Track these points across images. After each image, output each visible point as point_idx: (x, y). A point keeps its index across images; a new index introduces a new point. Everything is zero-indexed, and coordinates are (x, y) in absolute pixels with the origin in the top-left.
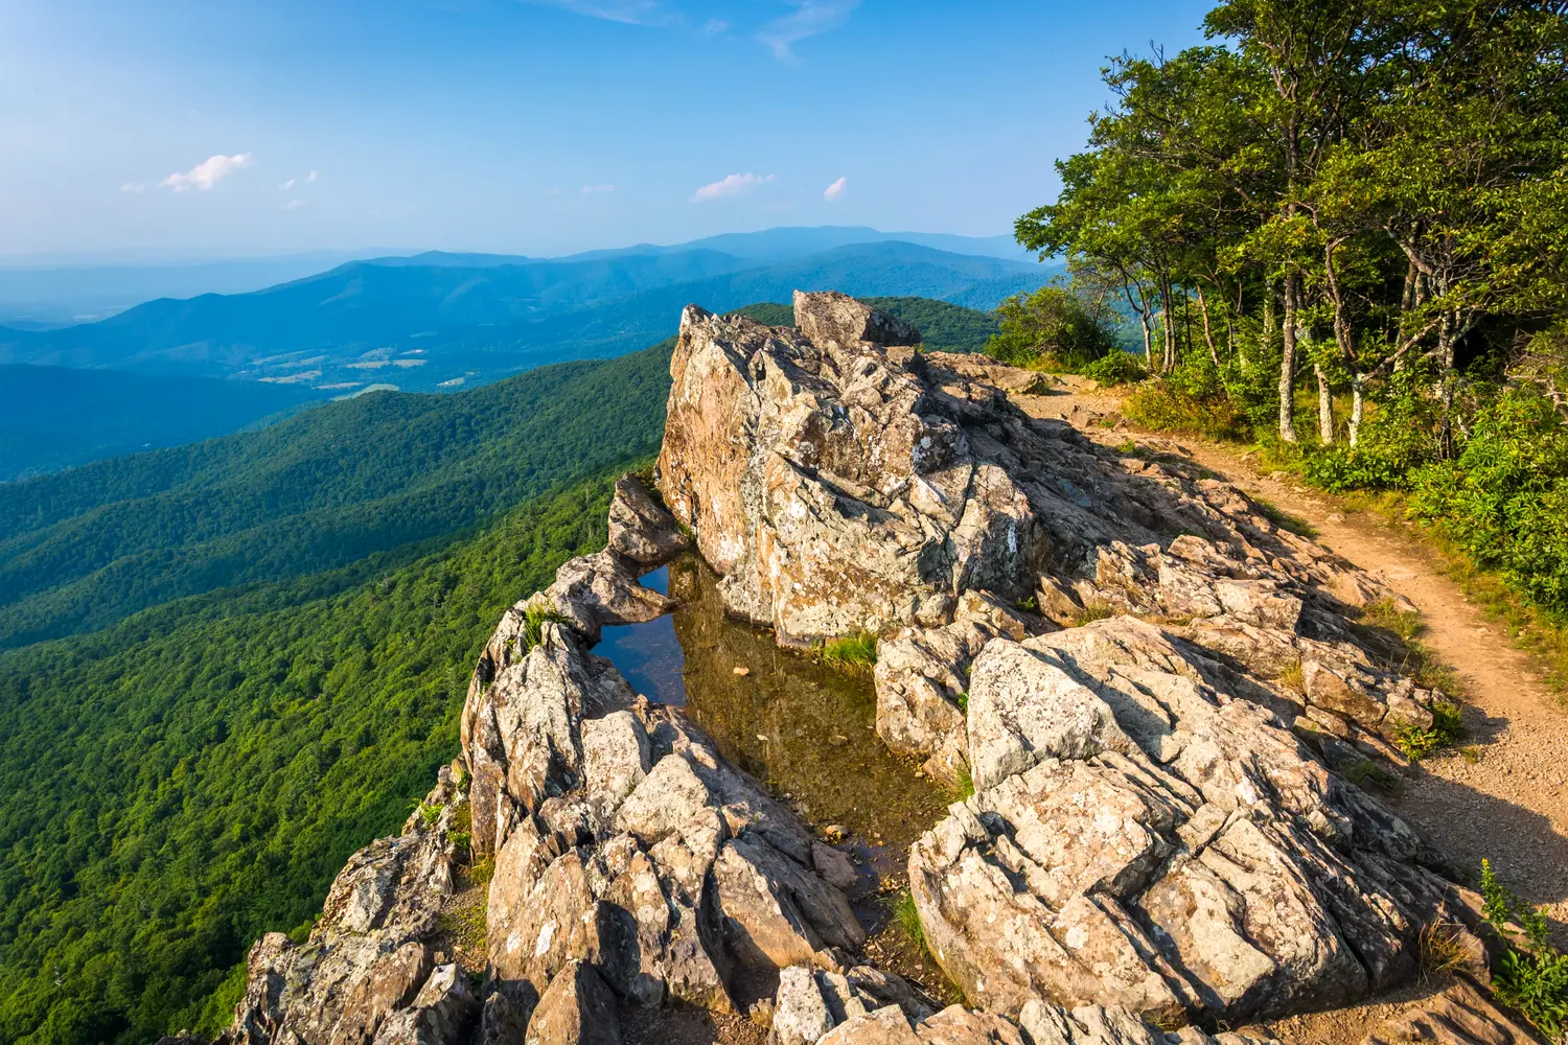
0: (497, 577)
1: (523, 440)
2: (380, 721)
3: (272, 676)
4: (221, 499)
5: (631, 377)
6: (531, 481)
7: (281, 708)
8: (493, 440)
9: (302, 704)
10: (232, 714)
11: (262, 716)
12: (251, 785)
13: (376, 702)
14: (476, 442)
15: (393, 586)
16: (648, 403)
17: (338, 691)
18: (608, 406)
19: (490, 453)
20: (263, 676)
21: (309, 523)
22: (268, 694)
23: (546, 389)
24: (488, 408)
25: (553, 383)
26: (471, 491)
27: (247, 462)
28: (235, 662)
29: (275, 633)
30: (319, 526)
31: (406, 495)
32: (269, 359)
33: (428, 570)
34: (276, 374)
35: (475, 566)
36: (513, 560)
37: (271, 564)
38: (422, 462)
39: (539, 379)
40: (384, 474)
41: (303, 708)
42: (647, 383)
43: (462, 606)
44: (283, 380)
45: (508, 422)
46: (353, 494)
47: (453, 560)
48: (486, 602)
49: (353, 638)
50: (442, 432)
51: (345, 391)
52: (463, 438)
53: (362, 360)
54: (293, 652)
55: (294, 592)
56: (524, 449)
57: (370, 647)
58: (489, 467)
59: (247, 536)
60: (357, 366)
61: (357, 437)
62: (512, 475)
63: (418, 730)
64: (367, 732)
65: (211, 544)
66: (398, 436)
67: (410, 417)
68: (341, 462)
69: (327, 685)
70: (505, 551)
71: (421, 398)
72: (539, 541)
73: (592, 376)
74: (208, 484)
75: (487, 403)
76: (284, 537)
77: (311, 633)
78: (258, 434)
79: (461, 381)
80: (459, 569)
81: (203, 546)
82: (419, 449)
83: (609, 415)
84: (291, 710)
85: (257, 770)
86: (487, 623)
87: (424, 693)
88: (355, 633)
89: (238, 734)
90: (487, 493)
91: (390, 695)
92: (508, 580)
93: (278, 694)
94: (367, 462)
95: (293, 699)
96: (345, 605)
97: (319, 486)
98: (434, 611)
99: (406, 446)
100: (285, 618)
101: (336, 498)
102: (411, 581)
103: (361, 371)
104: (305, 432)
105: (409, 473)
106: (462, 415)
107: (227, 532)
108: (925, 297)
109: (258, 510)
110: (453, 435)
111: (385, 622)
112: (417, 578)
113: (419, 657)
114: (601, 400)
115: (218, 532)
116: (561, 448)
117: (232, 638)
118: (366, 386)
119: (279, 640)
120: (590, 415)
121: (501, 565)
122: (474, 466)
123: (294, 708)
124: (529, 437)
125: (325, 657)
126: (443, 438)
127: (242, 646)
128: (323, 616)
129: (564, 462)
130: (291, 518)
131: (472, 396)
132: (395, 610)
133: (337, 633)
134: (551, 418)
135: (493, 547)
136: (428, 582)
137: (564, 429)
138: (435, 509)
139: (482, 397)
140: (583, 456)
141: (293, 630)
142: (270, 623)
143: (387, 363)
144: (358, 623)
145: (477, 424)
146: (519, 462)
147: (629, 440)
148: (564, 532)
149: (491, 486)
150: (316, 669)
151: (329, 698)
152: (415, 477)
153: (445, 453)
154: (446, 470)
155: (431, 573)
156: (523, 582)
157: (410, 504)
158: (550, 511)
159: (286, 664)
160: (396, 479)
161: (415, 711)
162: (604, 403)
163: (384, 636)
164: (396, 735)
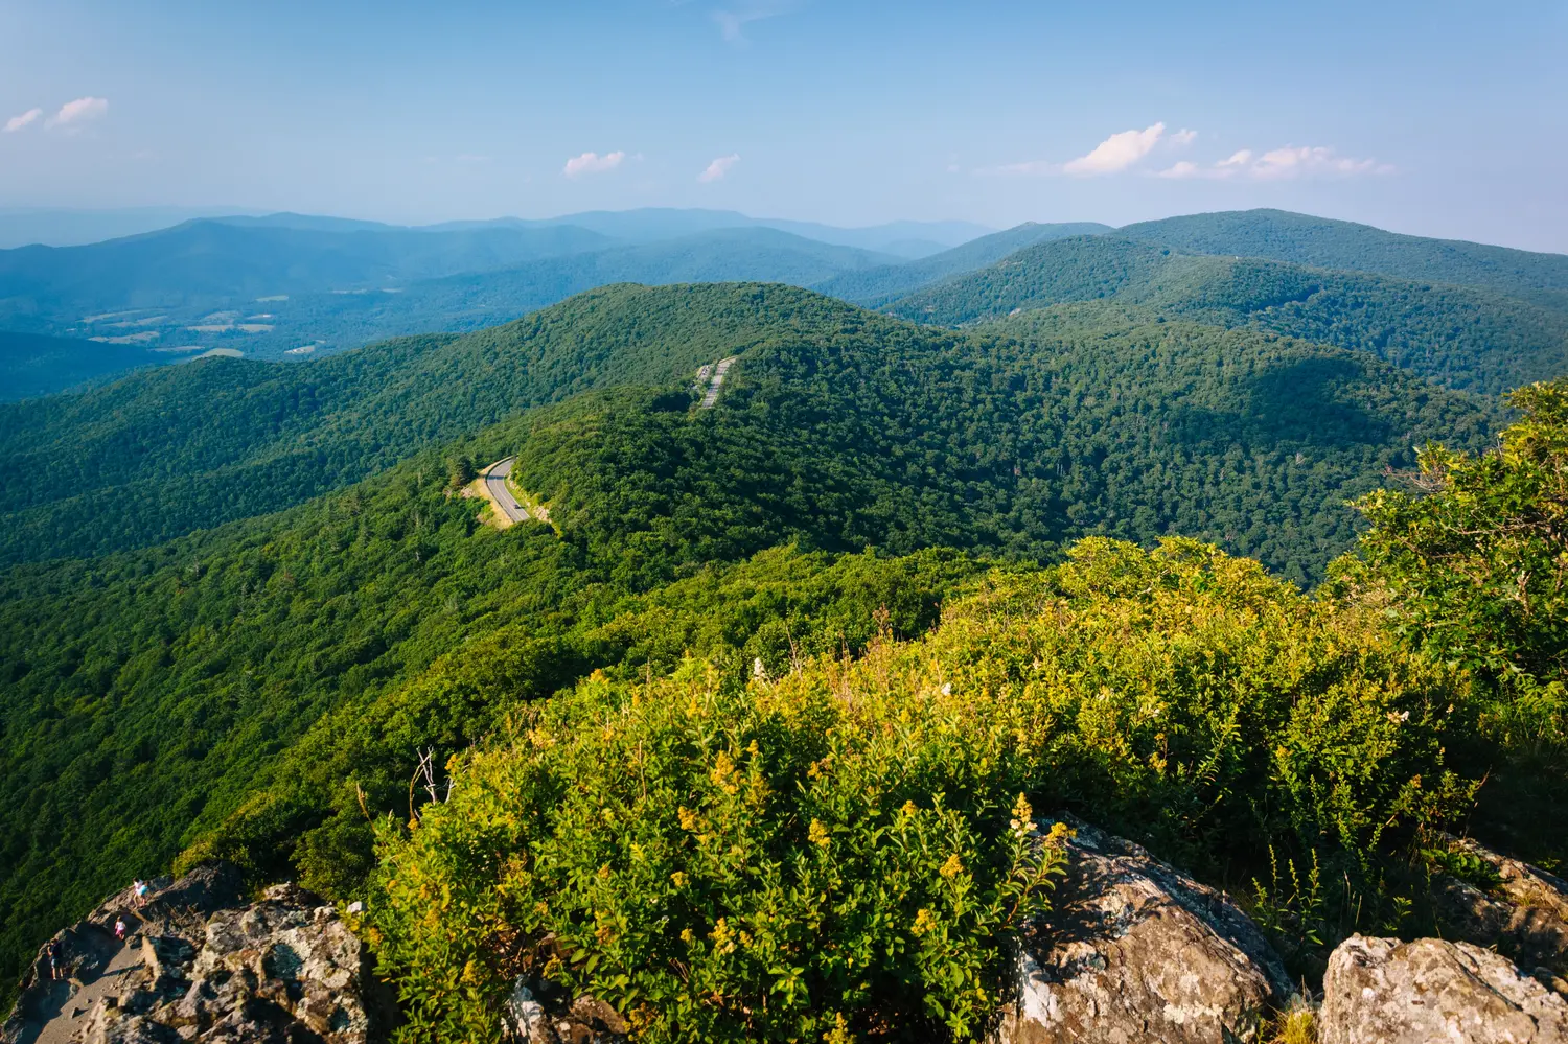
0: (315, 566)
1: (369, 414)
2: (161, 732)
3: (59, 668)
4: (34, 465)
5: (485, 353)
6: (376, 458)
7: (66, 705)
8: (337, 413)
9: (89, 702)
10: (9, 711)
11: (43, 714)
12: (13, 799)
13: (162, 707)
14: (321, 414)
15: (203, 571)
16: (503, 380)
17: (130, 689)
18: (460, 382)
19: (334, 427)
20: (50, 668)
21: (131, 495)
22: (53, 689)
23: (397, 362)
24: (334, 379)
25: (405, 355)
26: (311, 466)
27: (67, 426)
28: (21, 651)
29: (68, 620)
30: (142, 498)
31: (240, 468)
32: (101, 317)
33: (244, 553)
34: (109, 334)
35: (294, 552)
36: (333, 548)
37: (86, 538)
38: (260, 433)
39: (390, 351)
40: (218, 444)
41: (89, 708)
42: (503, 359)
43: (274, 598)
44: (114, 340)
45: (354, 394)
46: (182, 464)
47: (271, 544)
48: (300, 594)
49: (153, 629)
50: (283, 403)
51: (185, 355)
52: (306, 410)
53: (205, 323)
54: (87, 642)
55: (102, 571)
56: (370, 423)
57: (170, 641)
58: (331, 441)
59: (61, 507)
60: (199, 329)
61: (190, 404)
62: (356, 450)
63: (200, 745)
64: (145, 743)
65: (19, 514)
66: (234, 405)
67: (250, 385)
68: (170, 430)
69: (119, 682)
70: (326, 538)
71: (261, 365)
72: (363, 530)
73: (447, 351)
74: (21, 449)
75: (332, 374)
76: (101, 510)
77: (109, 621)
78: (80, 397)
79: (310, 349)
80: (277, 555)
81: (10, 516)
82: (257, 421)
83: (461, 391)
84: (75, 709)
85: (26, 780)
86: (294, 620)
87: (214, 700)
88: (157, 622)
89: (15, 734)
90: (328, 468)
91: (179, 699)
92: (327, 569)
93: (63, 690)
94: (199, 432)
95: (81, 695)
96: (149, 591)
97: (145, 455)
98: (242, 601)
99: (243, 416)
100: (83, 603)
101: (163, 468)
102: (223, 567)
103: (205, 334)
104: (133, 397)
105: (246, 445)
106: (305, 386)
107: (40, 501)
108: (789, 284)
109: (75, 480)
110: (295, 406)
111: (190, 612)
112: (231, 562)
113: (217, 656)
114: (454, 375)
115: (30, 501)
116: (409, 423)
117: (20, 624)
118: (204, 351)
119: (72, 628)
120: (441, 390)
121: (321, 553)
122: (315, 440)
123: (80, 707)
124: (376, 411)
125: (120, 649)
126: (283, 409)
127: (31, 633)
128: (124, 602)
129: (412, 439)
130: (111, 489)
131: (316, 366)
132: (202, 599)
133: (136, 622)
134: (400, 392)
135: (316, 532)
136: (242, 569)
137: (413, 404)
138: (271, 485)
139: (328, 367)
140: (432, 434)
141: (89, 618)
142: (65, 608)
143: (231, 327)
144: (162, 612)
145: (321, 395)
146: (363, 437)
147: (481, 418)
148: (391, 519)
149: (333, 462)
150: (108, 662)
151: (118, 698)
152: (252, 449)
153: (286, 425)
154: (286, 442)
155: (245, 559)
156: (339, 574)
157: (244, 477)
158: (380, 495)
159: (77, 655)
160: (231, 450)
161: (201, 720)
162: (457, 378)
163: (188, 628)
164: (175, 750)
